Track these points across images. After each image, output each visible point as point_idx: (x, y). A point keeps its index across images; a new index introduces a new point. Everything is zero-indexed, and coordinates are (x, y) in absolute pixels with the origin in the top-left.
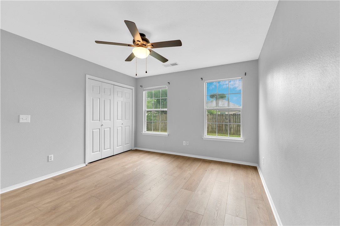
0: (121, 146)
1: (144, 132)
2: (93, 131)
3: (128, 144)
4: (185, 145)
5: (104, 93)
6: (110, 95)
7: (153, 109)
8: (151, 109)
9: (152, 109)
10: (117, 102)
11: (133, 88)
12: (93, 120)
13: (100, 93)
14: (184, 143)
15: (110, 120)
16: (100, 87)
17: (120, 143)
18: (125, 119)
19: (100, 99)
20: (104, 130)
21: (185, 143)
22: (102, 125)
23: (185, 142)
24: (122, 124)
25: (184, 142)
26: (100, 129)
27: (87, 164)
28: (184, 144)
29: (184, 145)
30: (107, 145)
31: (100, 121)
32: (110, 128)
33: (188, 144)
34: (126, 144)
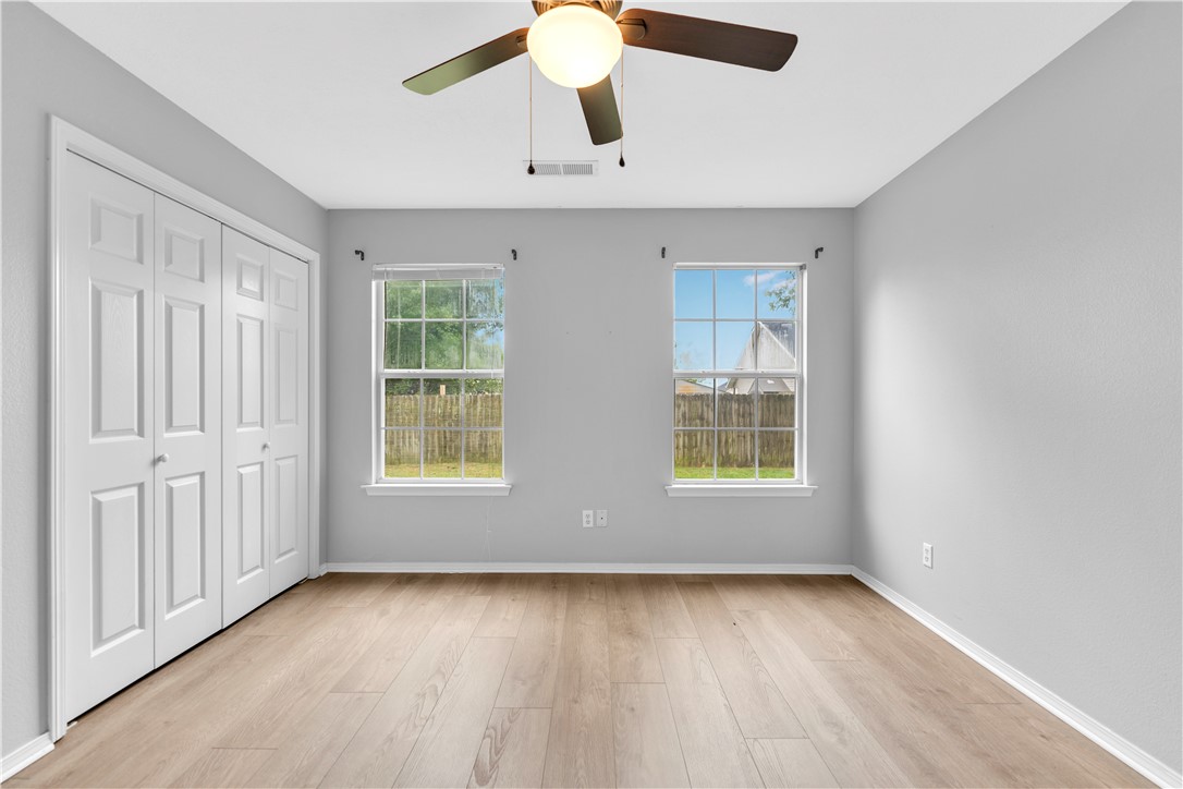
0: (257, 567)
1: (374, 485)
2: (98, 506)
3: (292, 550)
4: (591, 525)
5: (169, 261)
6: (202, 279)
7: (423, 370)
8: (412, 371)
9: (418, 371)
10: (240, 326)
11: (314, 257)
12: (97, 429)
13: (140, 260)
14: (585, 520)
15: (202, 429)
16: (140, 219)
17: (252, 556)
18: (279, 420)
19: (140, 295)
20: (170, 490)
21: (591, 519)
22: (157, 461)
23: (591, 512)
24: (265, 446)
25: (585, 513)
26: (141, 487)
27: (59, 728)
28: (588, 522)
29: (585, 525)
30: (187, 580)
31: (141, 433)
32: (202, 475)
33: (604, 523)
34: (281, 555)
